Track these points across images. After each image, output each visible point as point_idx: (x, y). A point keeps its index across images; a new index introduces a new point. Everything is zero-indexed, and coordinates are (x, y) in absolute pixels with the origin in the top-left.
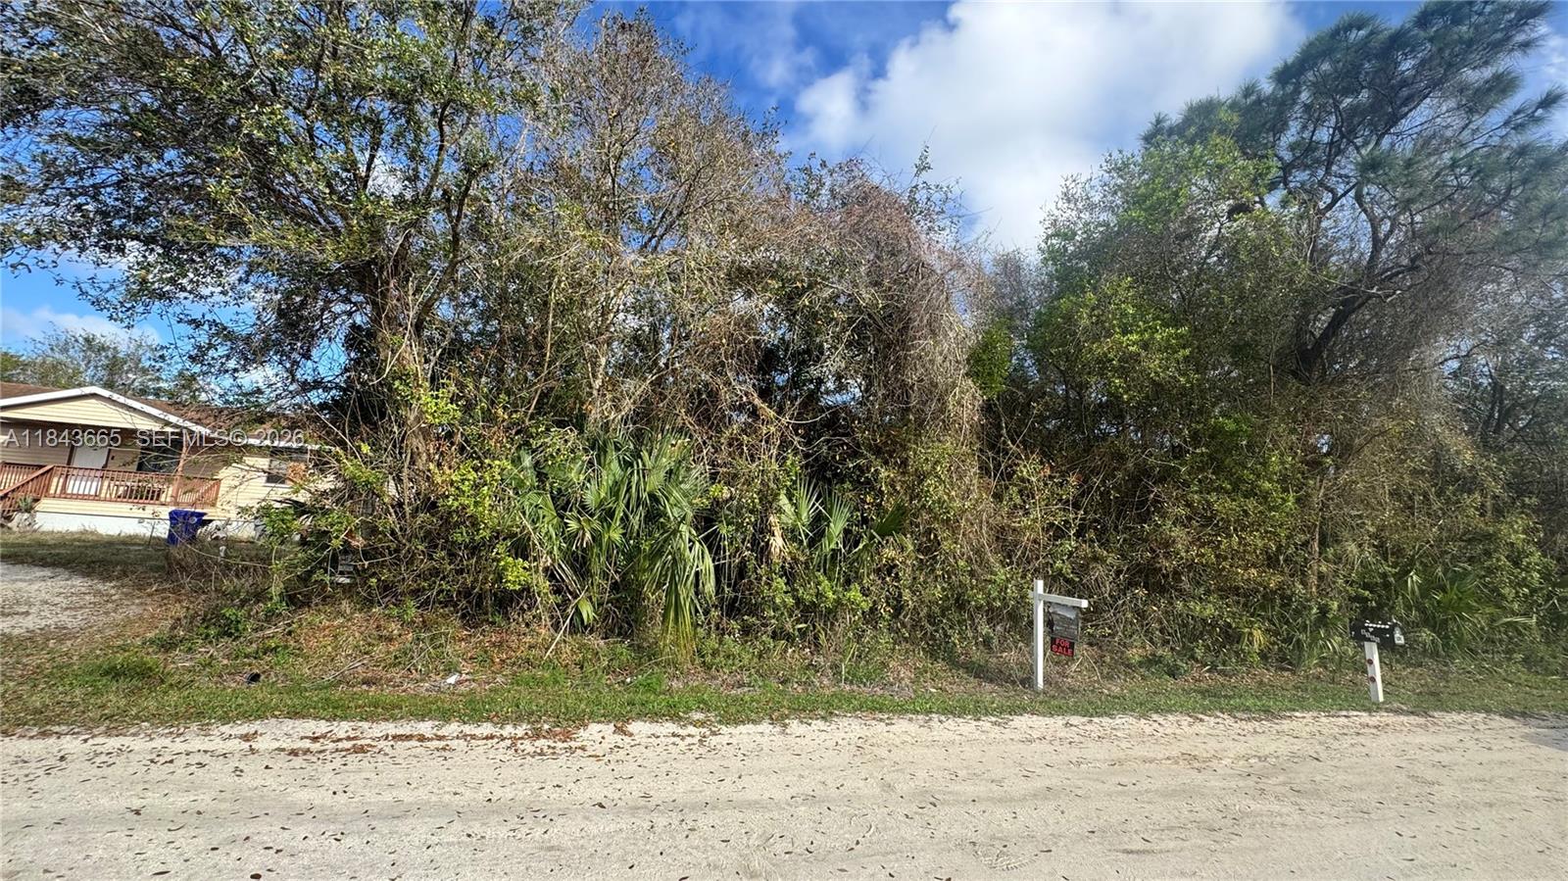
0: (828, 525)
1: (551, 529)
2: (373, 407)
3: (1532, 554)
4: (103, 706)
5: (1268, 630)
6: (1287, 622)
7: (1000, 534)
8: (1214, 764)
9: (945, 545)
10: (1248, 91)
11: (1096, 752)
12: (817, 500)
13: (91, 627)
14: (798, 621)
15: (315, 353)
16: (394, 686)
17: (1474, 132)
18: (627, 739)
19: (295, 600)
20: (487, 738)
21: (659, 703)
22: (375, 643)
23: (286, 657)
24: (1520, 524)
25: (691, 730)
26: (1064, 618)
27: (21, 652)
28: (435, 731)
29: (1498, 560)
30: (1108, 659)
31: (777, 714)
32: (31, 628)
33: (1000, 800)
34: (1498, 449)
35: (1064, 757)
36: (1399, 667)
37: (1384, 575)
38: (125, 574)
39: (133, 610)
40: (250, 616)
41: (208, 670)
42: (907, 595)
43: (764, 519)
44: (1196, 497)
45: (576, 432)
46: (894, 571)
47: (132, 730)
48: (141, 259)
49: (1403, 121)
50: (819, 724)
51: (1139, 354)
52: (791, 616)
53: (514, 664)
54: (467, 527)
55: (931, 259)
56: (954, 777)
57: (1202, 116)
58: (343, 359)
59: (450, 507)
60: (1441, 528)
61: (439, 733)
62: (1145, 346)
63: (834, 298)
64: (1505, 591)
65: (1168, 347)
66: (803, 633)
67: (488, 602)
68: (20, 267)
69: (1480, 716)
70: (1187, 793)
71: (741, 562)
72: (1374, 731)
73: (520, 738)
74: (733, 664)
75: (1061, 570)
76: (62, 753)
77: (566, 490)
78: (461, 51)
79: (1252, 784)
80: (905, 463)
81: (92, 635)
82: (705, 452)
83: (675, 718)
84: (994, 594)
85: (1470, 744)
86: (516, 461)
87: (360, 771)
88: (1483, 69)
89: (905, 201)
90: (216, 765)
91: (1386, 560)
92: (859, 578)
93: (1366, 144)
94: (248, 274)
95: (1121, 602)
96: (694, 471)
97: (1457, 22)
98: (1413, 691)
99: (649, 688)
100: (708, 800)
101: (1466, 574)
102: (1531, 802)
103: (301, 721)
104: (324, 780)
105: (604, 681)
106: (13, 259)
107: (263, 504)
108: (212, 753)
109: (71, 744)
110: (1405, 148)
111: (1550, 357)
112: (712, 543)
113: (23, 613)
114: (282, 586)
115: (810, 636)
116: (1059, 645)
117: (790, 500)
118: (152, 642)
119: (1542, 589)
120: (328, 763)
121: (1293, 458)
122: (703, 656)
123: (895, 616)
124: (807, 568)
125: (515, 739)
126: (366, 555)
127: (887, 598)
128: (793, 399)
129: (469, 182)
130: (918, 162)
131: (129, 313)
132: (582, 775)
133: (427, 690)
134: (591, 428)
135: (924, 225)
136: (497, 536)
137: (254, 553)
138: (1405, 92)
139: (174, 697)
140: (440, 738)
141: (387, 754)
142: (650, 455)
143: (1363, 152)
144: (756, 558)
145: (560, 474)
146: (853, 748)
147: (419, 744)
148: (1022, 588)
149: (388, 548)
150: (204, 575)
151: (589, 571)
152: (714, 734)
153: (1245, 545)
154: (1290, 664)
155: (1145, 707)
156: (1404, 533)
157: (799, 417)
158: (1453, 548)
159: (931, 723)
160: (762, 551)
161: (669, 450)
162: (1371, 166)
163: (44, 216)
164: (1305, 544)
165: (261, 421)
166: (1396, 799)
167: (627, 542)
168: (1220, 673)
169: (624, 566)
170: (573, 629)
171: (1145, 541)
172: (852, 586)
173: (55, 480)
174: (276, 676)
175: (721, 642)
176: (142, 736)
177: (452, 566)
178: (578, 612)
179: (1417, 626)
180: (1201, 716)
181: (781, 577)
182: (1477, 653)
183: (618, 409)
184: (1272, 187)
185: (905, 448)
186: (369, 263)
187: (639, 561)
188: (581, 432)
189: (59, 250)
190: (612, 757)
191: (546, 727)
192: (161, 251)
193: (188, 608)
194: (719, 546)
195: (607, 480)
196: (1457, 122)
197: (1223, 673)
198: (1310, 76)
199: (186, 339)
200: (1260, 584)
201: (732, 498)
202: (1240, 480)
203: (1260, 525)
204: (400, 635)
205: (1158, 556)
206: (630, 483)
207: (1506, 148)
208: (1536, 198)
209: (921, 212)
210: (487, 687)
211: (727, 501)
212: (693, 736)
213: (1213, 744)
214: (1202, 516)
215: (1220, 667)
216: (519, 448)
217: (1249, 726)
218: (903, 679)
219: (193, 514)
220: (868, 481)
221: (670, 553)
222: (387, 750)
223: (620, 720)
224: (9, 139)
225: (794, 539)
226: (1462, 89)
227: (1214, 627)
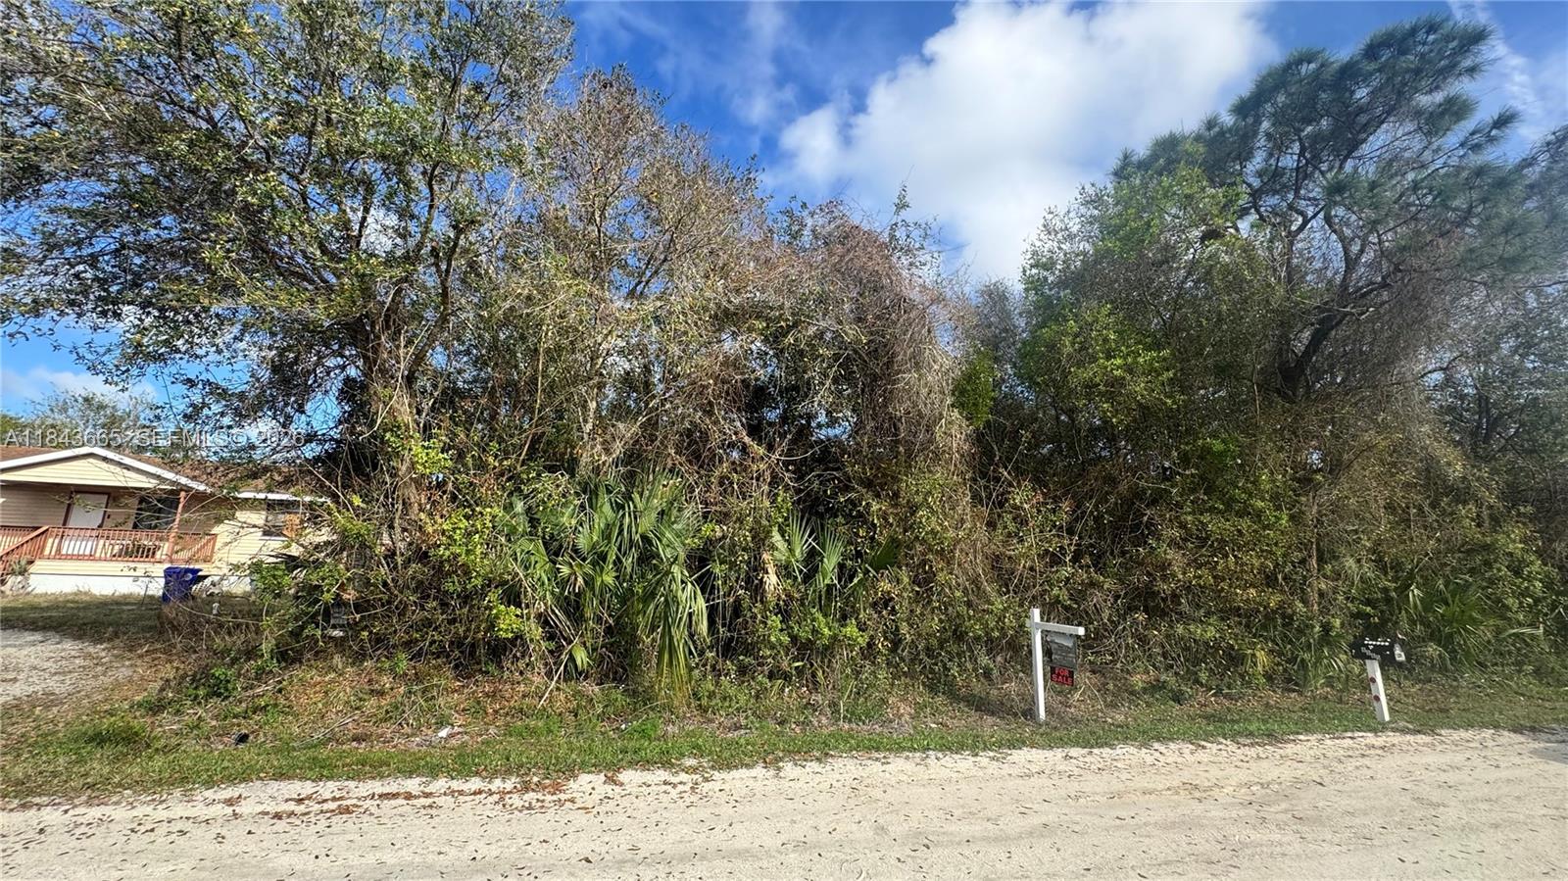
0: (822, 561)
1: (544, 575)
2: (365, 458)
3: (1532, 563)
4: (86, 775)
5: (1271, 651)
6: (1291, 642)
7: (996, 562)
8: (1216, 792)
9: (941, 577)
10: (1211, 124)
11: (1095, 784)
12: (809, 536)
13: (79, 692)
14: (795, 659)
15: (308, 407)
16: (384, 742)
17: (1436, 151)
18: (618, 789)
19: (287, 656)
20: (475, 793)
21: (651, 749)
22: (366, 697)
23: (276, 716)
24: (1516, 533)
25: (683, 777)
26: (1061, 646)
27: (7, 721)
28: (422, 788)
29: (1499, 570)
30: (1111, 686)
31: (770, 757)
32: (19, 695)
33: (996, 840)
34: (1488, 459)
35: (1063, 793)
36: (1408, 683)
37: (1385, 590)
38: (116, 635)
39: (123, 673)
40: (240, 675)
41: (195, 732)
42: (904, 628)
43: (757, 557)
44: (1189, 518)
45: (567, 476)
46: (891, 604)
47: (114, 799)
48: (137, 322)
49: (1364, 146)
50: (814, 766)
51: (1124, 378)
52: (787, 655)
53: (507, 714)
54: (458, 576)
55: (915, 295)
56: (949, 817)
57: (1168, 150)
58: (337, 412)
59: (441, 556)
60: (1438, 540)
61: (427, 790)
62: (1130, 370)
63: (820, 335)
64: (1510, 601)
65: (1152, 370)
66: (800, 671)
67: (481, 651)
68: (18, 336)
69: (1489, 733)
70: (1188, 825)
71: (735, 601)
72: (1380, 752)
73: (508, 793)
74: (730, 706)
75: (1058, 596)
76: (41, 826)
77: (559, 534)
78: (449, 115)
79: (1253, 812)
80: (896, 495)
81: (80, 700)
82: (697, 491)
83: (667, 765)
84: (992, 625)
85: (1477, 761)
86: (508, 508)
87: (344, 832)
88: (1435, 94)
89: (885, 237)
90: (197, 832)
91: (1386, 574)
92: (856, 612)
93: (1330, 169)
94: (243, 332)
95: (1121, 627)
96: (686, 511)
97: (1403, 52)
98: (1422, 708)
99: (643, 734)
100: (697, 850)
101: (1468, 585)
102: (1538, 821)
103: (288, 782)
104: (307, 844)
105: (598, 729)
106: (12, 328)
107: (255, 560)
108: (194, 820)
109: (52, 816)
110: (1369, 171)
111: (1531, 366)
112: (705, 584)
113: (11, 680)
114: (274, 642)
115: (808, 674)
116: (1059, 675)
117: (783, 536)
118: (140, 705)
119: (1544, 598)
120: (313, 826)
121: (1284, 476)
122: (699, 699)
123: (893, 650)
124: (803, 604)
125: (503, 793)
126: (358, 608)
127: (885, 632)
128: (783, 436)
129: (457, 238)
130: (897, 201)
131: (124, 377)
132: (571, 829)
133: (418, 745)
134: (583, 471)
135: (905, 261)
136: (489, 583)
137: (246, 608)
138: (1363, 119)
139: (159, 762)
140: (427, 795)
141: (371, 814)
142: (641, 496)
143: (1329, 176)
144: (751, 598)
145: (553, 519)
146: (848, 790)
147: (405, 802)
148: (1020, 617)
149: (380, 599)
150: (196, 634)
151: (582, 616)
152: (706, 780)
153: (1242, 565)
154: (1296, 684)
155: (1146, 736)
156: (1402, 547)
157: (789, 453)
158: (1453, 561)
159: (928, 761)
160: (757, 589)
161: (662, 489)
162: (1336, 189)
163: (42, 285)
164: (1303, 562)
165: (255, 476)
166: (1400, 823)
167: (621, 585)
168: (1226, 696)
169: (620, 609)
170: (567, 677)
171: (1141, 564)
172: (848, 621)
173: (50, 540)
174: (265, 735)
175: (717, 684)
176: (124, 804)
177: (444, 616)
178: (572, 659)
179: (1424, 641)
180: (1203, 743)
181: (776, 615)
182: (1486, 667)
183: (607, 451)
184: (1243, 212)
185: (896, 480)
186: (360, 318)
187: (633, 603)
188: (573, 476)
189: (57, 318)
190: (602, 809)
191: (535, 779)
192: (157, 314)
193: (178, 669)
194: (713, 586)
195: (599, 523)
196: (1417, 143)
197: (1227, 696)
198: (1269, 107)
199: (180, 399)
200: (1260, 604)
201: (724, 537)
202: (1233, 499)
203: (1255, 545)
204: (392, 689)
205: (1155, 579)
206: (622, 525)
207: (1463, 169)
208: (1498, 215)
209: (902, 249)
210: (479, 739)
211: (720, 540)
212: (685, 784)
213: (1214, 772)
214: (1197, 538)
215: (1226, 691)
216: (511, 494)
217: (1252, 752)
218: (902, 715)
219: (188, 571)
220: (860, 515)
221: (663, 595)
222: (373, 810)
223: (611, 769)
224: (10, 212)
225: (789, 575)
226: (1418, 113)
227: (1217, 650)
